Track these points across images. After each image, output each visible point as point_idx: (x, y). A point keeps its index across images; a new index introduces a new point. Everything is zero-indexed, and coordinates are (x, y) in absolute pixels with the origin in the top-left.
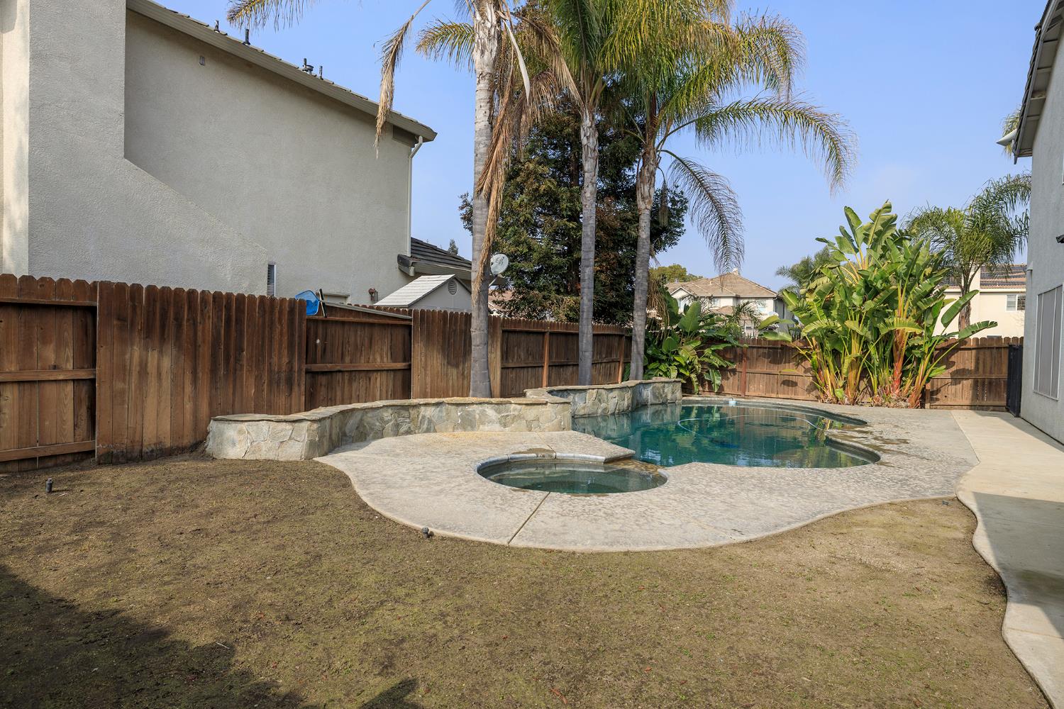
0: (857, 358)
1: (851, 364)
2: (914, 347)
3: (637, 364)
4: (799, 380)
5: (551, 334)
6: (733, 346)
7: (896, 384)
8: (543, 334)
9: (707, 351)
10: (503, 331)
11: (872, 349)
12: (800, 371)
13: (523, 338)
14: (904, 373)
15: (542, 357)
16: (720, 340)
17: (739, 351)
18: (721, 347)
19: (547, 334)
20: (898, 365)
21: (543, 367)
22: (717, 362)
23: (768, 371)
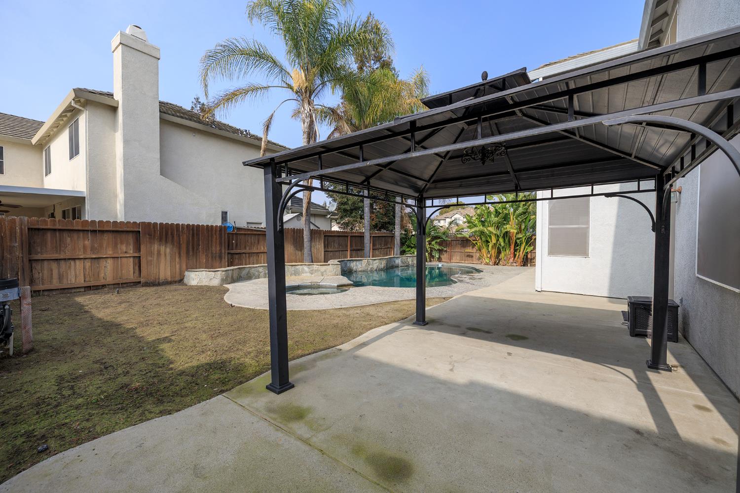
0: (494, 244)
1: (492, 247)
2: (519, 239)
3: (397, 249)
4: (474, 255)
5: (351, 236)
6: (444, 240)
7: (512, 255)
8: (347, 236)
9: (433, 243)
10: (325, 236)
11: (501, 240)
12: (474, 250)
13: (336, 238)
14: (515, 250)
15: (347, 246)
16: (439, 238)
17: (448, 242)
18: (438, 241)
19: (349, 237)
20: (513, 246)
21: (347, 250)
22: (437, 247)
23: (461, 251)
